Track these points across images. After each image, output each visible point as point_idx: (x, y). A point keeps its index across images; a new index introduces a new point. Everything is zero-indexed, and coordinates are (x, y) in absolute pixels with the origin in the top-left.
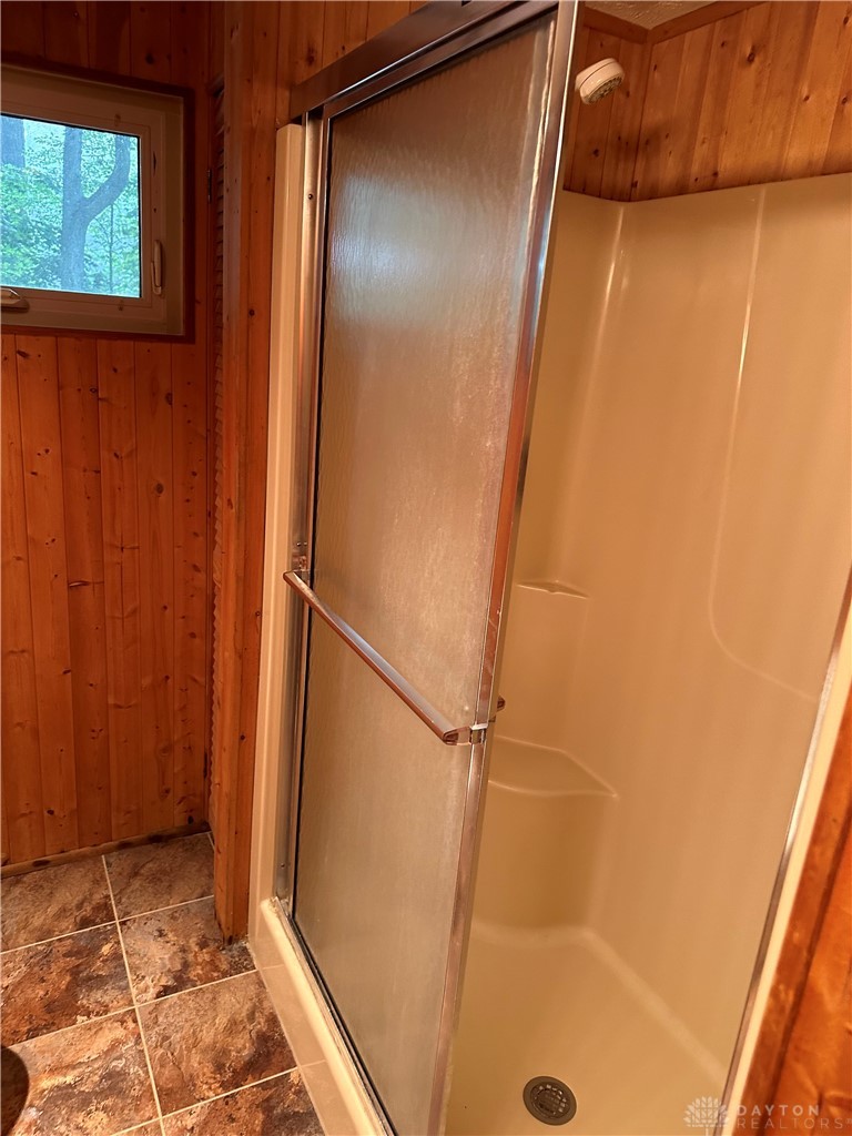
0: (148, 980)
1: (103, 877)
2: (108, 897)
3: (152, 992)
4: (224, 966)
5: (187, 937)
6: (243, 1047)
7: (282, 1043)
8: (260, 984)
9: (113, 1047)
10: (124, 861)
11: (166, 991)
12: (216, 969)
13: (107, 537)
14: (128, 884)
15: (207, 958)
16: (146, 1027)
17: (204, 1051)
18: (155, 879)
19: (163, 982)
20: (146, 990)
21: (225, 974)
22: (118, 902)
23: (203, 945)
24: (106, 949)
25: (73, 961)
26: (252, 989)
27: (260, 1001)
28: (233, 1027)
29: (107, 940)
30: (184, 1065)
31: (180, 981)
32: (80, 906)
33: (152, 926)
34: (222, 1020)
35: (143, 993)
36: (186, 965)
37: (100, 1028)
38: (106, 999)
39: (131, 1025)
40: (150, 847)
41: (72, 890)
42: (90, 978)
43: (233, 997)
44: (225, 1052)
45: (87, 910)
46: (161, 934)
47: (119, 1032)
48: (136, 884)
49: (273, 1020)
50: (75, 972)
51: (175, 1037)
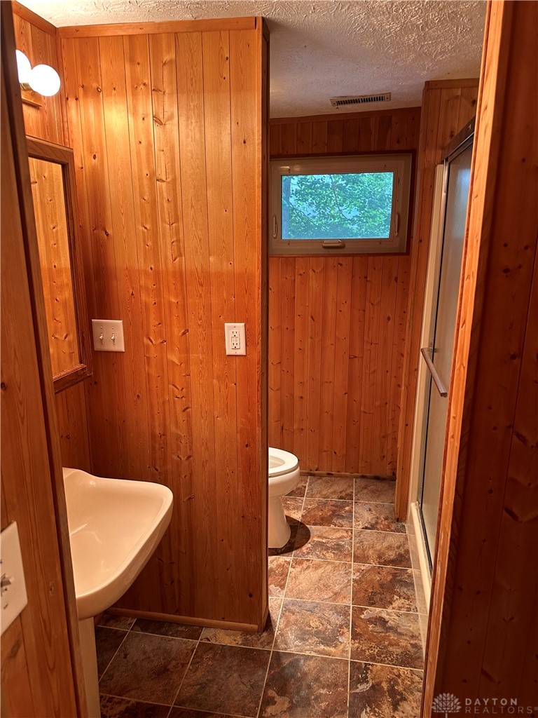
0: (360, 523)
1: (352, 486)
2: (352, 492)
3: (361, 526)
4: (393, 528)
5: (380, 514)
6: (392, 555)
7: (409, 560)
8: (406, 539)
9: (341, 538)
10: (363, 483)
11: (366, 528)
12: (389, 528)
13: (366, 338)
14: (362, 491)
15: (386, 523)
16: (355, 536)
17: (375, 551)
18: (373, 492)
19: (366, 525)
20: (359, 525)
21: (392, 531)
22: (356, 495)
23: (386, 519)
24: (347, 508)
25: (334, 508)
26: (402, 540)
27: (404, 544)
28: (390, 548)
29: (348, 506)
30: (366, 552)
31: (373, 527)
32: (341, 492)
33: (367, 507)
34: (385, 544)
35: (357, 526)
36: (377, 523)
37: (339, 530)
38: (343, 523)
39: (350, 534)
40: (374, 481)
41: (340, 486)
42: (339, 515)
43: (393, 539)
44: (384, 554)
45: (343, 494)
46: (370, 510)
47: (345, 534)
48: (365, 491)
49: (407, 552)
50: (334, 512)
51: (366, 543)
